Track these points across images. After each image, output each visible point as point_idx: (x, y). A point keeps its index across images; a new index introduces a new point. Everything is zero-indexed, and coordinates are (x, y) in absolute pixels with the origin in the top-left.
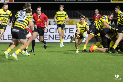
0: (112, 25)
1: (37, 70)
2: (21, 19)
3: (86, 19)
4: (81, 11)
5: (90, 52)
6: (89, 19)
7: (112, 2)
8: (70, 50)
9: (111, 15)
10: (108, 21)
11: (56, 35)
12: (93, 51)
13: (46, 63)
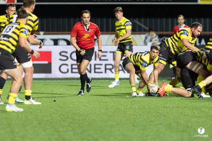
0: (200, 45)
1: (61, 129)
2: (6, 33)
3: (152, 35)
4: (143, 20)
5: (159, 95)
6: (157, 35)
7: (200, 2)
8: (123, 92)
9: (197, 26)
10: (191, 38)
11: (95, 65)
12: (165, 94)
13: (77, 118)
